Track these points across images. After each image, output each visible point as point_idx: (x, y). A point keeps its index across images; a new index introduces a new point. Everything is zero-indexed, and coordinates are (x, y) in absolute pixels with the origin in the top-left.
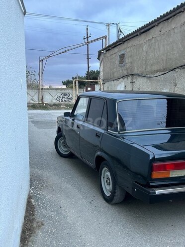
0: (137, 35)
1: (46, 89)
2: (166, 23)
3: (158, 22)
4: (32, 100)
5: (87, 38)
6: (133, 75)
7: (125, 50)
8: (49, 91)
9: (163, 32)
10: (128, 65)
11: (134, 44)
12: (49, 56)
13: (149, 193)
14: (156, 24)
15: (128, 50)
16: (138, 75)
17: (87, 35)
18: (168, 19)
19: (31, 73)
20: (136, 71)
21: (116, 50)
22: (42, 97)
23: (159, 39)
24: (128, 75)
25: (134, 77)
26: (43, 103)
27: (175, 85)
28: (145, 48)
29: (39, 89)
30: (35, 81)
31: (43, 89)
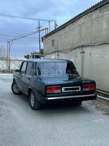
0: (60, 30)
1: (11, 60)
2: (72, 24)
3: (69, 23)
4: (3, 67)
5: (39, 28)
6: (58, 51)
7: (54, 38)
8: (13, 61)
9: (71, 29)
10: (56, 46)
11: (59, 34)
12: (14, 40)
13: (45, 99)
14: (67, 24)
15: (56, 38)
16: (61, 51)
17: (39, 26)
18: (73, 22)
19: (2, 50)
20: (59, 50)
21: (50, 37)
22: (9, 65)
23: (69, 32)
24: (56, 52)
25: (59, 52)
26: (9, 69)
27: (76, 57)
28: (63, 37)
29: (7, 60)
30: (5, 55)
31: (9, 60)
